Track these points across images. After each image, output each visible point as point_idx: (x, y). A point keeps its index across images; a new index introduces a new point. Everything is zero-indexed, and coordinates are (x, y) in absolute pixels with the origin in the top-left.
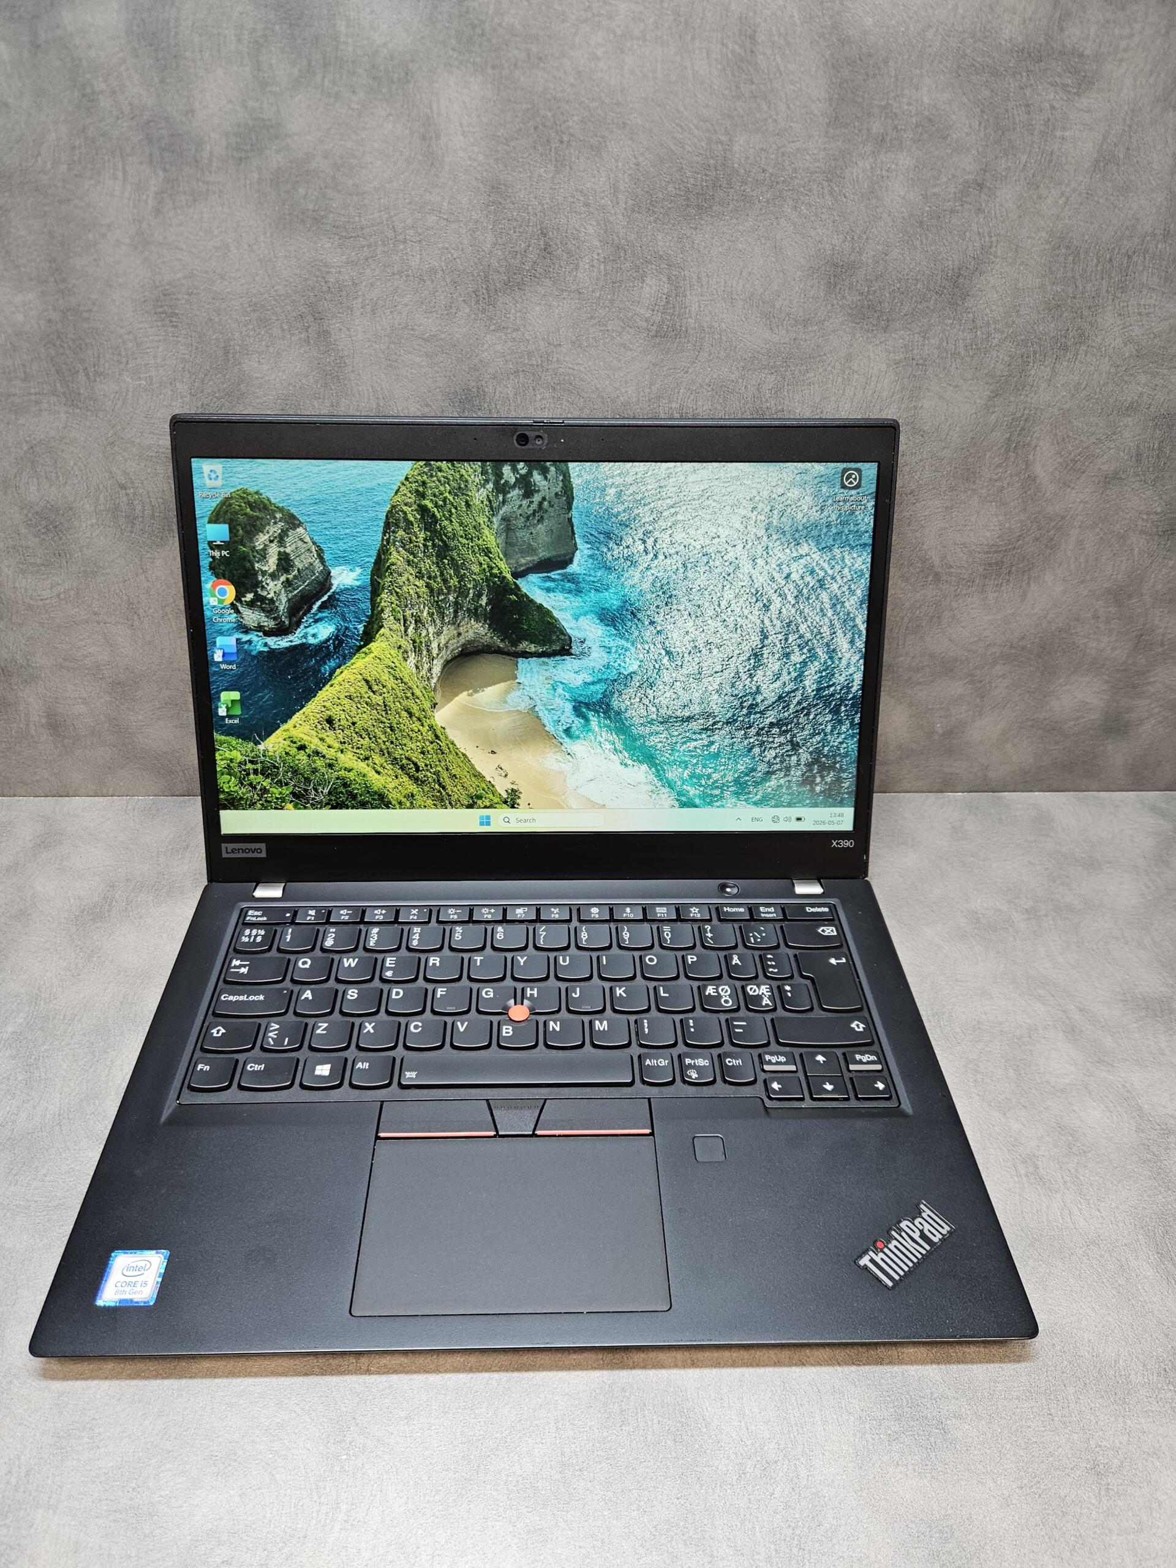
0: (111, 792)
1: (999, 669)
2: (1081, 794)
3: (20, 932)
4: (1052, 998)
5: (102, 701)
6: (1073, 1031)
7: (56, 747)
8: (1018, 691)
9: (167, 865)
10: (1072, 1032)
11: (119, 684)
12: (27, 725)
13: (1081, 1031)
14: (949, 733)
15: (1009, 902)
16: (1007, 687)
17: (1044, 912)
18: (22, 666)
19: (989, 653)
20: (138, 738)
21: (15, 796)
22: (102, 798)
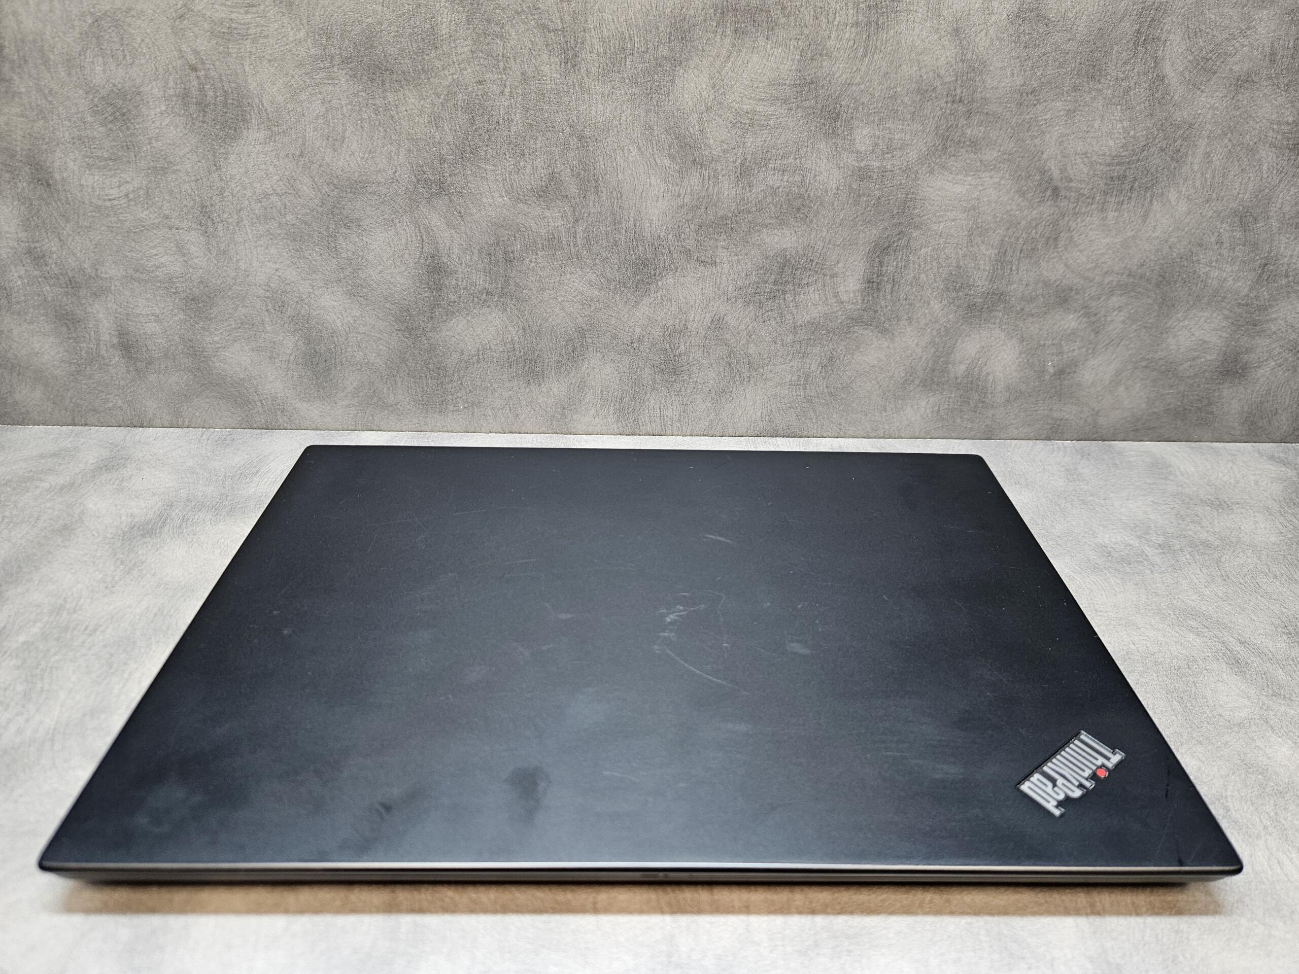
0: (186, 424)
1: (1115, 301)
2: (1193, 444)
3: (58, 546)
4: (1206, 630)
5: (177, 318)
6: (1237, 662)
7: (128, 372)
8: (1134, 327)
9: (233, 488)
10: (1237, 664)
11: (193, 299)
12: (98, 345)
13: (1247, 664)
14: (1061, 373)
15: (1139, 537)
16: (1124, 322)
17: (1178, 547)
18: (90, 277)
19: (1106, 281)
20: (213, 362)
21: (86, 425)
22: (177, 430)
